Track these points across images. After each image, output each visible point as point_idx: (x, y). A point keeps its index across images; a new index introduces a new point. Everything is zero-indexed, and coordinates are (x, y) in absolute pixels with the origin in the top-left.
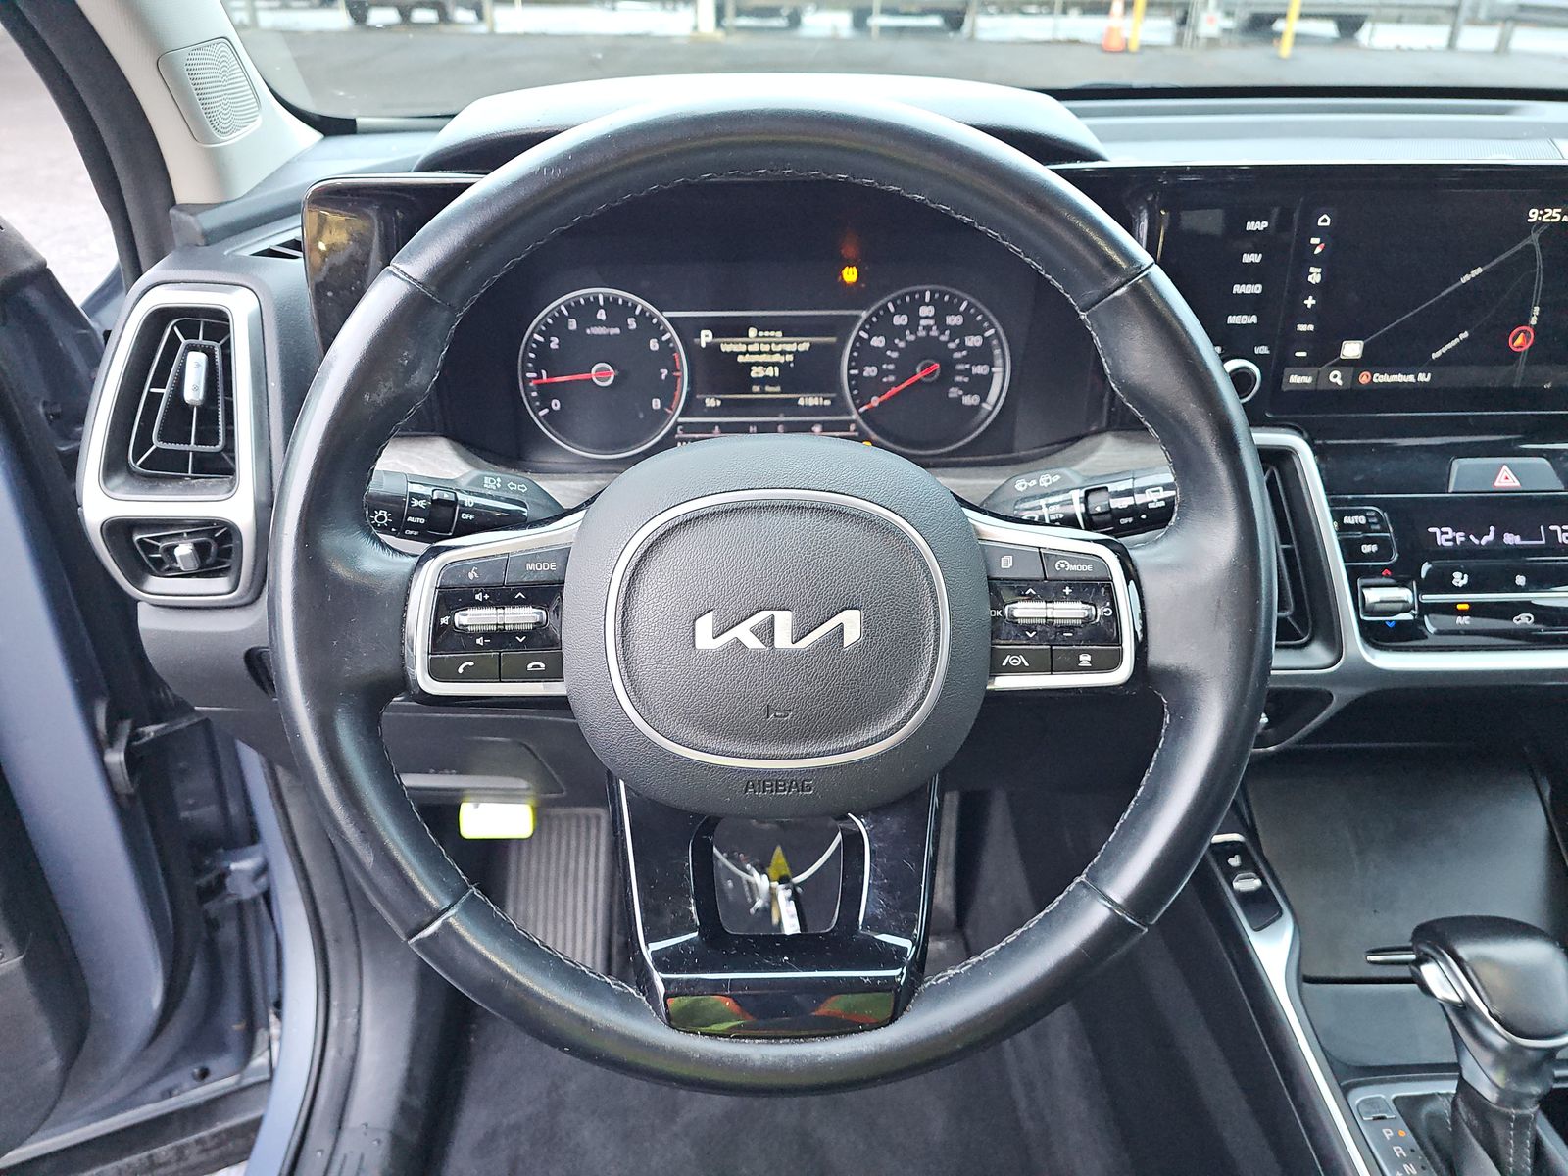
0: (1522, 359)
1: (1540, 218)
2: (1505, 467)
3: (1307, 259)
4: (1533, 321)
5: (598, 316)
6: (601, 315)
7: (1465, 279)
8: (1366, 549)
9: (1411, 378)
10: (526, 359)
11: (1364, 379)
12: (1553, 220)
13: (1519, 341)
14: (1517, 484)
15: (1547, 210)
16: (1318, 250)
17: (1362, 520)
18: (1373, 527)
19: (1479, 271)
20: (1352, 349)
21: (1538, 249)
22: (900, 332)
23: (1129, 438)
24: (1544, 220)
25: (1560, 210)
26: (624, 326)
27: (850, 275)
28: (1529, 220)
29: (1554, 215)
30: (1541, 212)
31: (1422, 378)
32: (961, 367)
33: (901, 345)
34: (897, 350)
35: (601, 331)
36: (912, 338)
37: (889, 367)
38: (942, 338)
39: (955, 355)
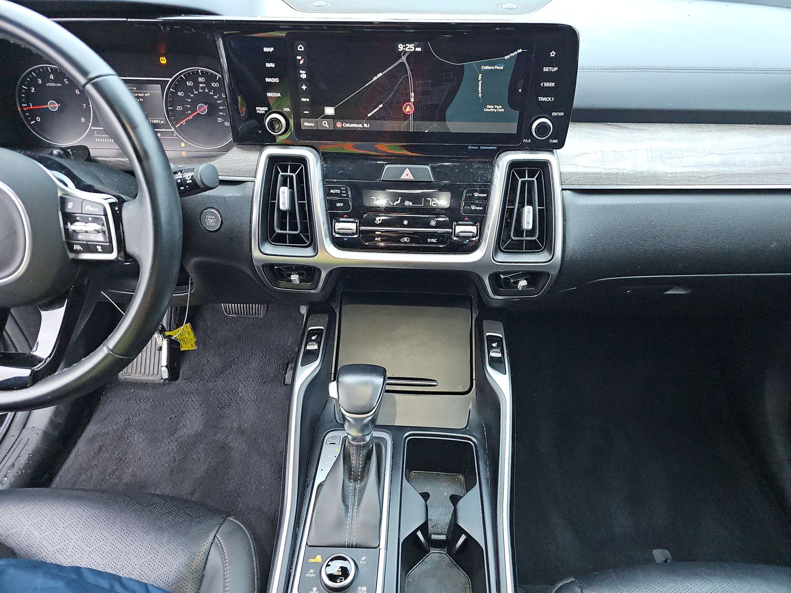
0: (411, 118)
1: (404, 49)
2: (407, 169)
3: (297, 67)
4: (412, 100)
5: (50, 77)
6: (52, 77)
7: (375, 78)
8: (339, 205)
9: (361, 126)
10: (20, 98)
11: (339, 125)
12: (411, 50)
13: (408, 109)
14: (412, 178)
15: (407, 45)
16: (301, 62)
17: (339, 191)
18: (343, 195)
19: (380, 74)
20: (330, 111)
21: (407, 64)
22: (190, 89)
23: (242, 148)
24: (407, 50)
25: (413, 45)
26: (63, 83)
27: (163, 61)
28: (399, 50)
29: (411, 47)
30: (404, 46)
31: (365, 125)
32: (222, 108)
33: (192, 95)
34: (190, 98)
35: (53, 85)
36: (196, 92)
37: (188, 106)
38: (210, 93)
39: (218, 102)
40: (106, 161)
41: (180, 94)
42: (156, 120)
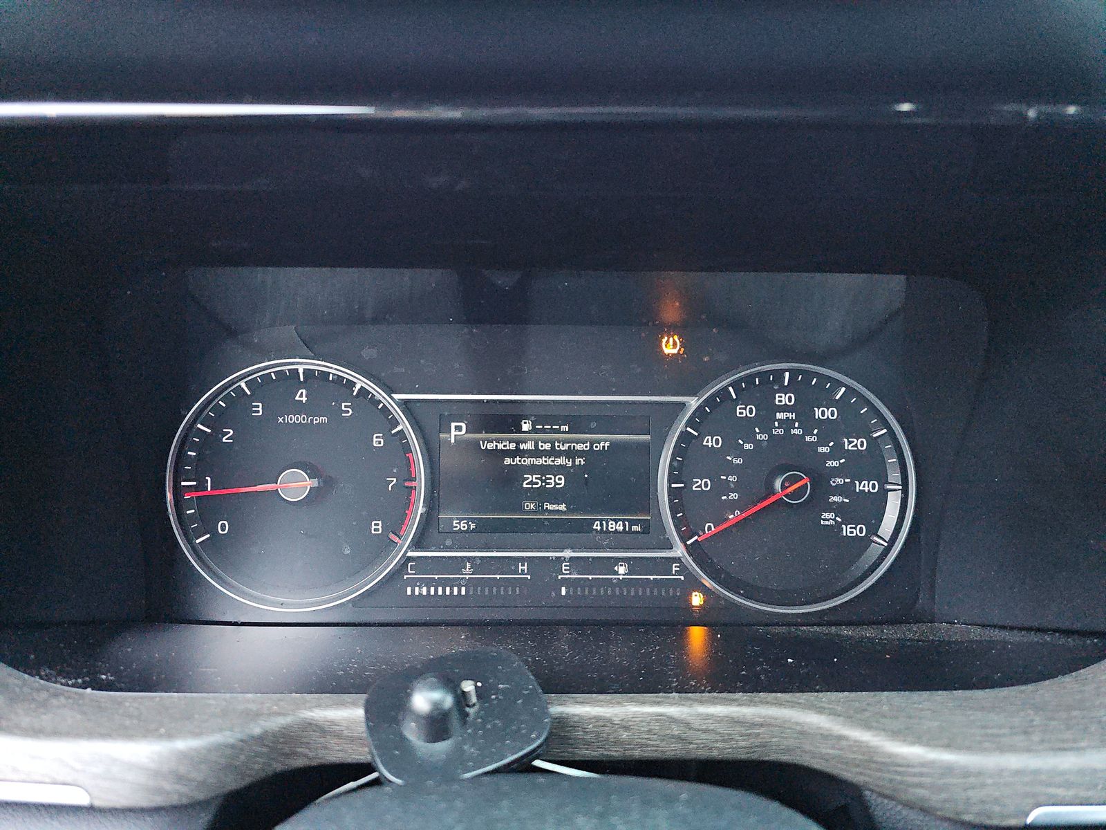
5: (297, 398)
10: (181, 460)
22: (745, 428)
26: (334, 413)
27: (670, 346)
32: (839, 481)
33: (748, 446)
34: (741, 452)
35: (301, 419)
36: (764, 437)
37: (731, 478)
38: (808, 439)
39: (830, 464)
40: (608, 721)
41: (709, 442)
42: (616, 521)
